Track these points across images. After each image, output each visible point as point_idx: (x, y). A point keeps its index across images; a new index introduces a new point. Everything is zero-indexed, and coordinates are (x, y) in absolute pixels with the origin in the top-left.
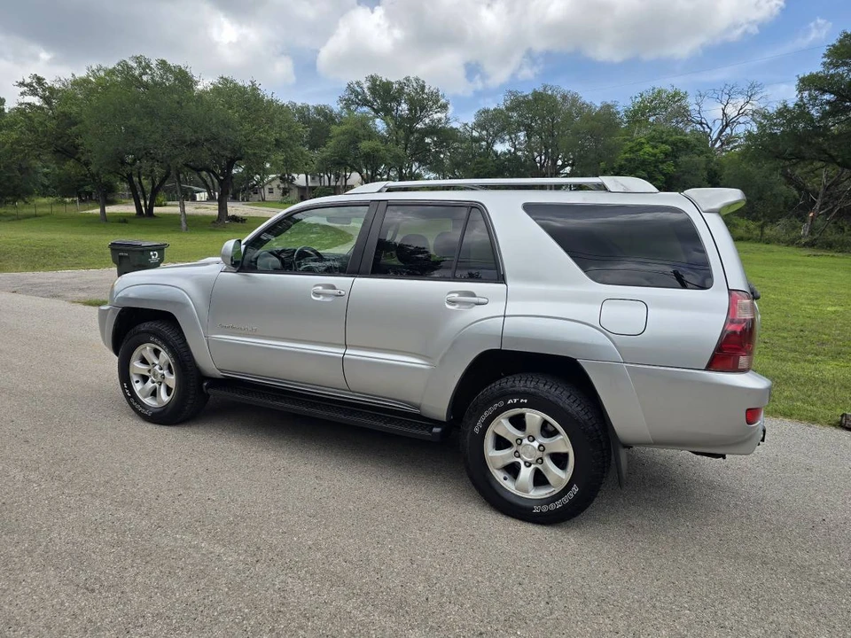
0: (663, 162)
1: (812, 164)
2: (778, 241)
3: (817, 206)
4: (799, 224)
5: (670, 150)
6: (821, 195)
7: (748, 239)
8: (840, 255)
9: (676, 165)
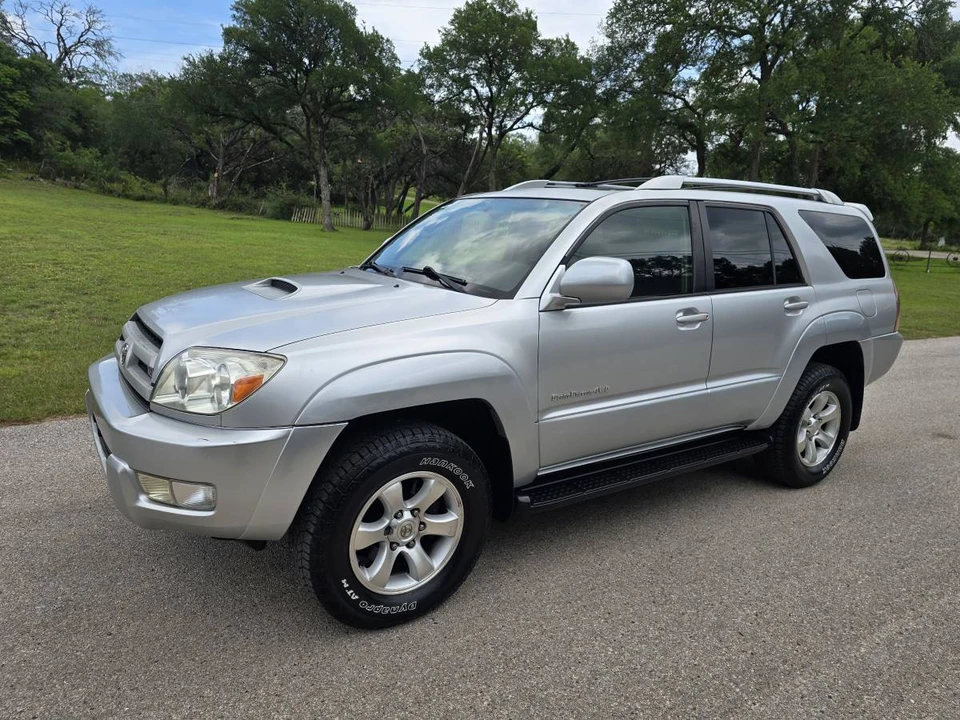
0: (12, 91)
1: (233, 123)
2: (187, 203)
3: (220, 166)
4: (203, 184)
5: (19, 74)
6: (221, 155)
7: (152, 199)
8: (250, 217)
9: (32, 97)
